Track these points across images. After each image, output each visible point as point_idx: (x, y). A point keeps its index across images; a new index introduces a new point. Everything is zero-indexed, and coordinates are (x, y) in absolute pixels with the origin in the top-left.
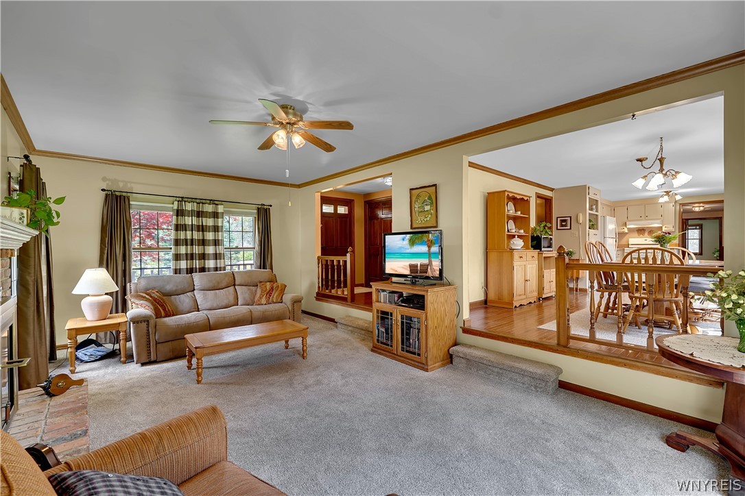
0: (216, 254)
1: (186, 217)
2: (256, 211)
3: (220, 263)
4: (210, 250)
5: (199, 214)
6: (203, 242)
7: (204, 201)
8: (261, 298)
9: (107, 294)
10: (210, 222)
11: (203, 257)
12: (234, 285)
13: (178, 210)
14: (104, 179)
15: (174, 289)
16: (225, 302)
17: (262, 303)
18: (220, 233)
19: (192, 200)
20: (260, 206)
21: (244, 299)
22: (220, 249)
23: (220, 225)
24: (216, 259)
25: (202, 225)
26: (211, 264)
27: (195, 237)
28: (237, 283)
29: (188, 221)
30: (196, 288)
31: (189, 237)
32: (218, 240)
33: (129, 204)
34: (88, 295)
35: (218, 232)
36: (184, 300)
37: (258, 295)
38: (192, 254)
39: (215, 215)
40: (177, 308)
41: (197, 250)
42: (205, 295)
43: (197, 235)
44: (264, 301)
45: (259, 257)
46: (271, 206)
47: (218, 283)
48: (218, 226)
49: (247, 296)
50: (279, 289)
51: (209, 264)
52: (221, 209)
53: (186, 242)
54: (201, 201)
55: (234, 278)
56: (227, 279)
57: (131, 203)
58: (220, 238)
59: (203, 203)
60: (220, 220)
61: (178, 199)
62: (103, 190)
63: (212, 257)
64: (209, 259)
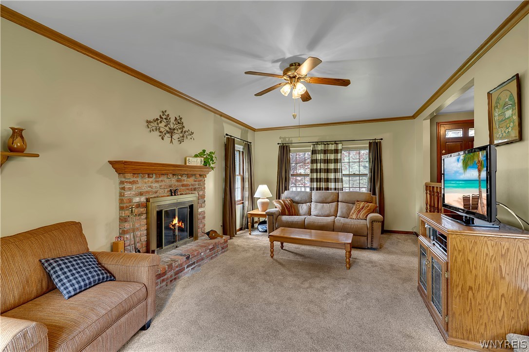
0: (335, 178)
1: (317, 155)
2: (368, 145)
3: (339, 185)
4: (332, 176)
5: (325, 152)
6: (327, 171)
7: (329, 143)
8: (353, 213)
9: (267, 198)
10: (332, 156)
11: (327, 180)
12: (338, 201)
13: (313, 151)
14: (280, 138)
15: (300, 199)
16: (327, 213)
17: (353, 217)
18: (339, 164)
19: (322, 143)
20: (371, 141)
21: (342, 212)
22: (339, 175)
23: (339, 158)
24: (336, 182)
25: (327, 159)
26: (332, 185)
27: (323, 167)
28: (340, 200)
29: (319, 157)
30: (313, 200)
31: (319, 167)
32: (337, 169)
33: (289, 150)
34: (260, 198)
35: (337, 163)
36: (303, 208)
37: (352, 211)
38: (320, 179)
39: (336, 151)
40: (299, 211)
41: (323, 175)
42: (316, 205)
43: (323, 166)
44: (354, 216)
45: (370, 182)
46: (382, 139)
47: (326, 199)
48: (337, 159)
49: (344, 210)
50: (368, 208)
51: (331, 186)
52: (340, 147)
53: (316, 171)
54: (326, 143)
55: (338, 196)
56: (332, 196)
57: (291, 149)
58: (339, 168)
59: (328, 144)
60: (339, 155)
61: (313, 143)
62: (278, 144)
63: (333, 180)
64: (331, 182)
